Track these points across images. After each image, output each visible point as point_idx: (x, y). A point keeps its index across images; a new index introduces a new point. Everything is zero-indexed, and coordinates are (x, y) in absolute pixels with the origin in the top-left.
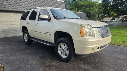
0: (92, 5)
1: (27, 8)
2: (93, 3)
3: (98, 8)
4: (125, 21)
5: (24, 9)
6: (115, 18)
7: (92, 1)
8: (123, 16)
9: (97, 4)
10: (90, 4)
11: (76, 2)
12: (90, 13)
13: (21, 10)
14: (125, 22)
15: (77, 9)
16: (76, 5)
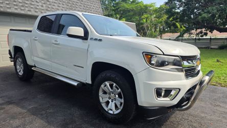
0: (145, 10)
1: (22, 6)
2: (146, 7)
3: (155, 16)
4: (199, 39)
5: (16, 7)
6: (184, 34)
7: (145, 4)
8: (196, 30)
9: (152, 8)
10: (142, 9)
11: (117, 4)
12: (142, 24)
13: (9, 10)
14: (201, 41)
15: (118, 16)
16: (117, 9)
